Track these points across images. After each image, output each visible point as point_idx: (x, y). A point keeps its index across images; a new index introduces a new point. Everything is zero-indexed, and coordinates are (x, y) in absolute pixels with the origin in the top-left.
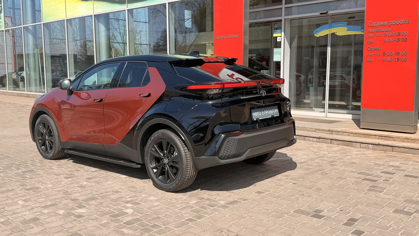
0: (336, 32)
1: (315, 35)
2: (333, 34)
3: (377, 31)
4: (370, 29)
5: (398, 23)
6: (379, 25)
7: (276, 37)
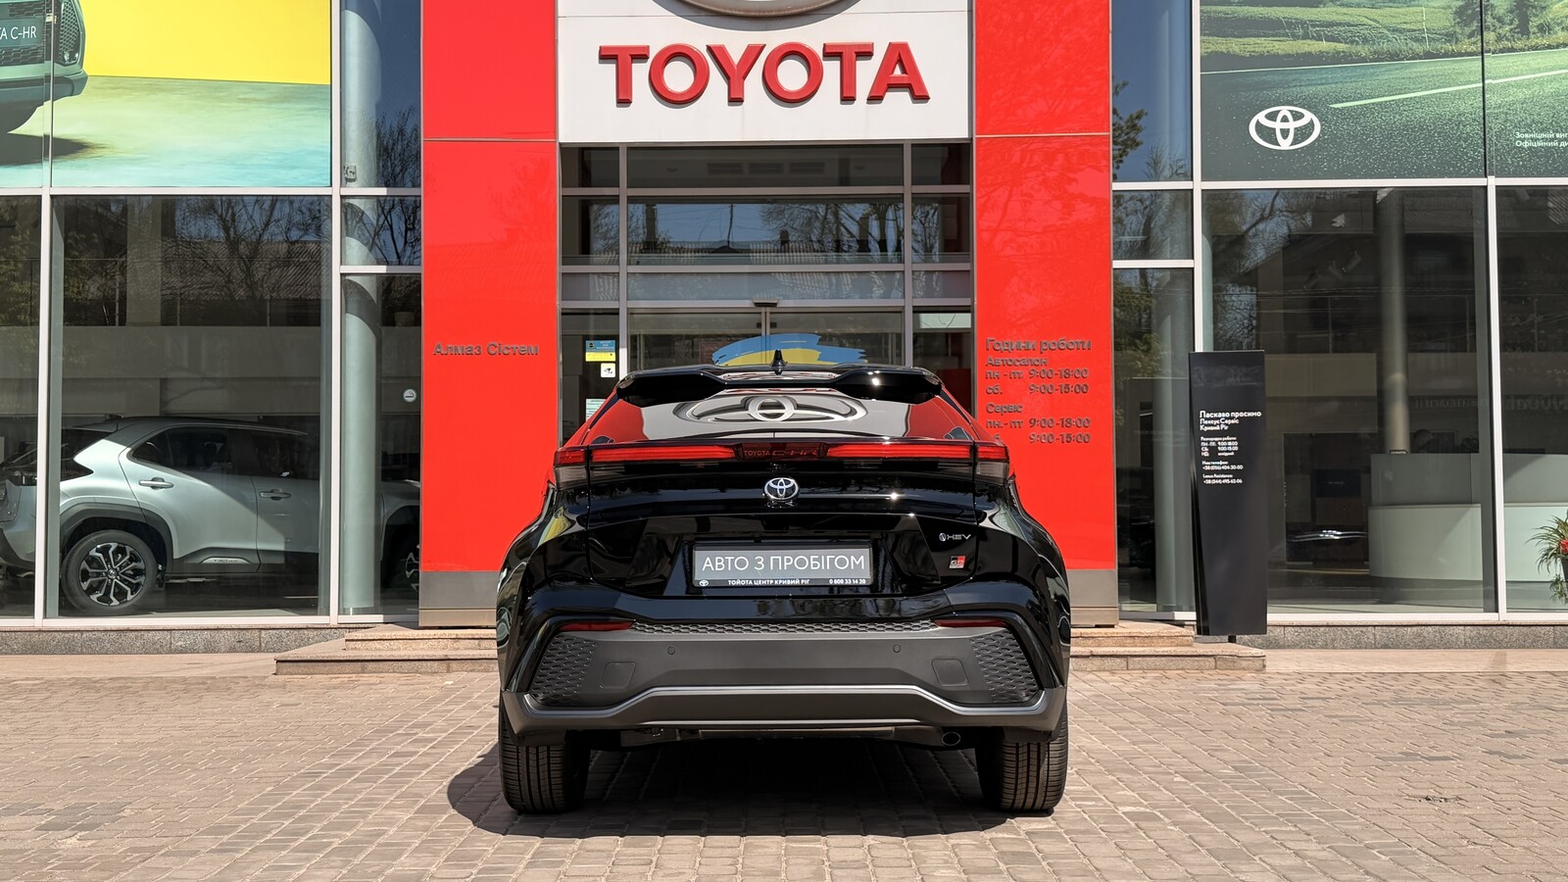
3: (1010, 363)
4: (991, 357)
5: (1062, 347)
6: (1014, 346)
7: (597, 365)
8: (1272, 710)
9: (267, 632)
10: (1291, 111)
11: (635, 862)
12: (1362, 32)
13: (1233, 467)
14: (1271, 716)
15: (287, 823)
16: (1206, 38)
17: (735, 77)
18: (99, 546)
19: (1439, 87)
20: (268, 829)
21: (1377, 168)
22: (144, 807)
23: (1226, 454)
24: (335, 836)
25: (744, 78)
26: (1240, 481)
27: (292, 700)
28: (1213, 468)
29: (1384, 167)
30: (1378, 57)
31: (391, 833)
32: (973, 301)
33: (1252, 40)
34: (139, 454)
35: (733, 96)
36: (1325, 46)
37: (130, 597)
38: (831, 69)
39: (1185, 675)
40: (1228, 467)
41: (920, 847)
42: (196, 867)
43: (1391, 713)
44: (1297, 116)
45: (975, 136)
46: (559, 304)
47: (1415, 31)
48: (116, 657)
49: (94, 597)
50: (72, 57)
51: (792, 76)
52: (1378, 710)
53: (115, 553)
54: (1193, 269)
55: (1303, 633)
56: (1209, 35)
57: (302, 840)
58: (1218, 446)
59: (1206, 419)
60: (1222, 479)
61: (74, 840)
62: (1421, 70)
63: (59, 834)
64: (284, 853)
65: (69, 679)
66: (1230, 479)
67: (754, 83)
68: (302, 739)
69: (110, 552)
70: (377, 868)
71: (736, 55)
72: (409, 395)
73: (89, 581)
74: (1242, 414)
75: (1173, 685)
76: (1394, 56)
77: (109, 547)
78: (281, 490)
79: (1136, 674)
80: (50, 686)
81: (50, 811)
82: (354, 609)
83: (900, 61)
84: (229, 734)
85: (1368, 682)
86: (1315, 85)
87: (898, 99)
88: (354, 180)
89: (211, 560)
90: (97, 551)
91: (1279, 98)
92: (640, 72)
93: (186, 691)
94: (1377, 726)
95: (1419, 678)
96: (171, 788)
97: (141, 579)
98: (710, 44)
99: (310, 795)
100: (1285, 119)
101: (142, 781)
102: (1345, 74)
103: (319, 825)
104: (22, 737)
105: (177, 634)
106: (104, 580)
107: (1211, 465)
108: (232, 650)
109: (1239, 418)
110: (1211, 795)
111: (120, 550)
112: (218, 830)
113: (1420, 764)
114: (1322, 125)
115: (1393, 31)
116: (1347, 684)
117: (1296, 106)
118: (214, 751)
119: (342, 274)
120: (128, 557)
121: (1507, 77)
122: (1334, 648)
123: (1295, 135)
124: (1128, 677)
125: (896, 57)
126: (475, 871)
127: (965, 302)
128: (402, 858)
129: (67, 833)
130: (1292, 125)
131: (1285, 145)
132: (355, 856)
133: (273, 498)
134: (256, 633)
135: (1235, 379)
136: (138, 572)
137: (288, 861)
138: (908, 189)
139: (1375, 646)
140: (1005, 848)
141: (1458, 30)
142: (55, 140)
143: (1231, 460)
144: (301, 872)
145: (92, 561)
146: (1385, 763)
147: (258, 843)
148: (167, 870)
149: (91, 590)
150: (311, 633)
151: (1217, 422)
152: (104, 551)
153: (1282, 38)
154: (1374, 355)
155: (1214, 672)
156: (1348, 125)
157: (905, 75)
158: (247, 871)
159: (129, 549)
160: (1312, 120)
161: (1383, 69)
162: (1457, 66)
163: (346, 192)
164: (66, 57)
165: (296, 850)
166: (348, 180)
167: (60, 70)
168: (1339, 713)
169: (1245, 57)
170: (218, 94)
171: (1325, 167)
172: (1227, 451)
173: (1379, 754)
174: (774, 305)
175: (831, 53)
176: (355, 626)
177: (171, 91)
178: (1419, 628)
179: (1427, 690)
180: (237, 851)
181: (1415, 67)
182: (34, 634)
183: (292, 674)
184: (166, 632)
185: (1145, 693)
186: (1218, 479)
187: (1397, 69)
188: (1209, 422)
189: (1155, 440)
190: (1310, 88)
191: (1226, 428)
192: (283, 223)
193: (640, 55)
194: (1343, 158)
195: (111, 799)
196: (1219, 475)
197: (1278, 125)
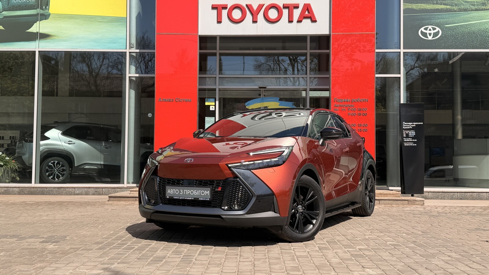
0: (269, 106)
1: (247, 107)
3: (342, 106)
4: (336, 104)
5: (359, 101)
6: (343, 101)
7: (209, 106)
8: (429, 216)
9: (105, 189)
10: (432, 27)
11: (233, 254)
12: (455, 2)
13: (414, 140)
14: (429, 217)
15: (119, 242)
16: (405, 4)
17: (254, 15)
18: (52, 162)
19: (480, 20)
20: (114, 243)
21: (460, 46)
22: (73, 236)
23: (411, 136)
24: (135, 245)
25: (258, 15)
26: (416, 145)
27: (115, 208)
28: (407, 140)
29: (462, 46)
30: (460, 10)
31: (153, 245)
32: (330, 87)
33: (420, 5)
34: (65, 134)
35: (254, 20)
36: (443, 7)
37: (61, 178)
38: (286, 12)
39: (399, 206)
40: (412, 140)
41: (325, 252)
42: (92, 254)
43: (468, 217)
44: (434, 29)
45: (331, 33)
46: (198, 87)
47: (472, 2)
48: (58, 196)
49: (50, 178)
50: (46, 8)
51: (273, 14)
52: (463, 216)
53: (57, 164)
54: (400, 77)
55: (435, 194)
56: (406, 3)
57: (125, 246)
58: (409, 133)
59: (405, 125)
60: (410, 144)
61: (52, 246)
62: (474, 15)
63: (47, 244)
64: (120, 250)
65: (44, 202)
66: (413, 144)
67: (260, 16)
68: (120, 219)
69: (55, 163)
70: (150, 255)
71: (255, 7)
72: (150, 115)
73: (49, 173)
74: (417, 123)
75: (395, 209)
76: (465, 10)
77: (55, 162)
78: (108, 146)
79: (383, 206)
80: (38, 204)
81: (43, 238)
82: (132, 182)
83: (308, 9)
84: (96, 217)
85: (458, 209)
86: (440, 19)
87: (306, 22)
88: (133, 47)
89: (87, 167)
90: (51, 163)
91: (428, 23)
92: (225, 13)
93: (81, 205)
94: (465, 221)
95: (475, 208)
96: (81, 232)
97: (65, 172)
98: (247, 3)
99: (125, 234)
100: (430, 30)
101: (71, 230)
102: (449, 16)
103: (130, 242)
104: (31, 217)
105: (77, 189)
106: (53, 173)
107: (406, 140)
108: (94, 194)
109: (416, 124)
110: (416, 239)
111: (58, 163)
112: (98, 243)
113: (482, 232)
114: (442, 32)
115: (465, 2)
116: (451, 209)
117: (434, 26)
118: (92, 222)
119: (129, 77)
120: (61, 165)
122: (444, 199)
123: (433, 35)
124: (380, 206)
125: (306, 8)
126: (182, 256)
127: (327, 87)
128: (158, 252)
129: (49, 243)
130: (432, 32)
131: (430, 38)
132: (143, 251)
133: (106, 148)
134: (101, 189)
135: (414, 112)
136: (63, 170)
137: (122, 252)
138: (308, 51)
139: (457, 199)
140: (353, 253)
141: (486, 2)
142: (40, 34)
143: (413, 138)
144: (126, 255)
145: (50, 166)
146: (470, 231)
147: (111, 247)
148: (83, 254)
149: (49, 176)
150: (119, 190)
151: (408, 126)
152: (53, 163)
153: (429, 4)
154: (451, 111)
155: (407, 205)
156: (450, 32)
157: (309, 14)
158: (109, 255)
159: (61, 163)
160: (439, 30)
161: (462, 14)
162: (486, 13)
163: (131, 51)
164: (44, 8)
165: (124, 249)
166: (131, 47)
167: (42, 12)
168: (451, 217)
169: (417, 10)
170: (91, 20)
171: (443, 45)
172: (412, 135)
173: (468, 229)
174: (265, 88)
175: (285, 7)
176: (132, 187)
177: (76, 18)
178: (472, 193)
179: (478, 211)
180: (105, 249)
181: (472, 14)
182: (31, 188)
183: (114, 201)
184: (73, 189)
185: (387, 211)
186: (409, 144)
187: (466, 14)
188: (406, 126)
189: (386, 132)
190: (438, 20)
191: (411, 128)
192: (106, 66)
193: (225, 7)
194: (448, 42)
195: (62, 234)
196: (409, 143)
197: (428, 32)
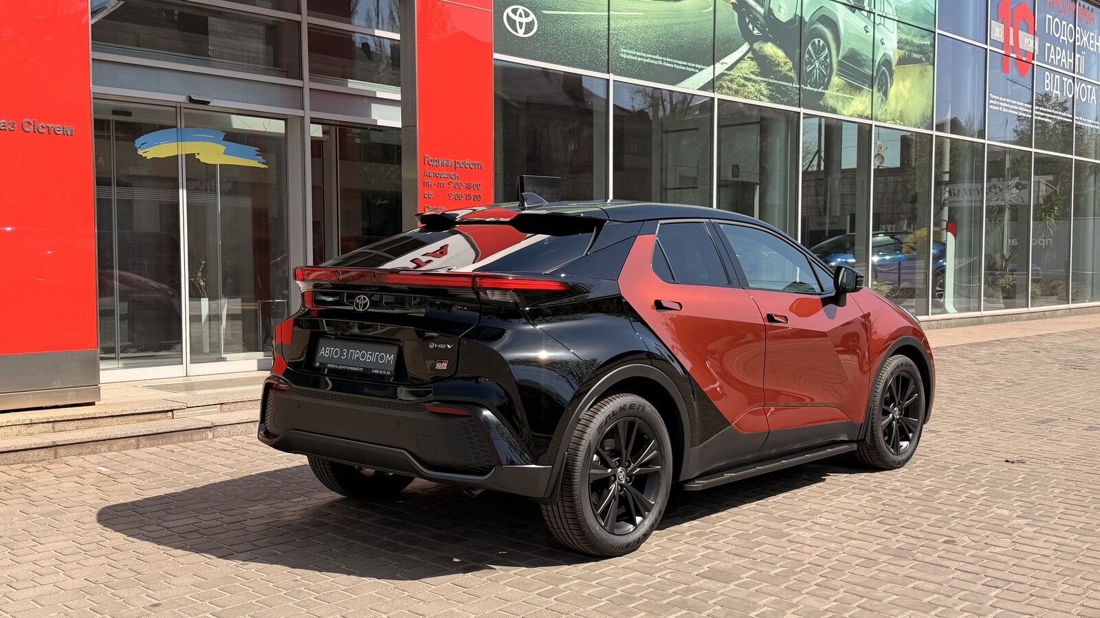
0: (198, 154)
1: (140, 152)
2: (191, 158)
3: (438, 175)
4: (427, 169)
6: (440, 163)
10: (523, 11)
44: (527, 15)
100: (521, 15)
117: (526, 7)
121: (618, 11)
123: (525, 27)
130: (524, 20)
131: (521, 33)
156: (550, 26)
160: (533, 20)
171: (539, 52)
174: (206, 103)
194: (547, 48)
197: (516, 18)
